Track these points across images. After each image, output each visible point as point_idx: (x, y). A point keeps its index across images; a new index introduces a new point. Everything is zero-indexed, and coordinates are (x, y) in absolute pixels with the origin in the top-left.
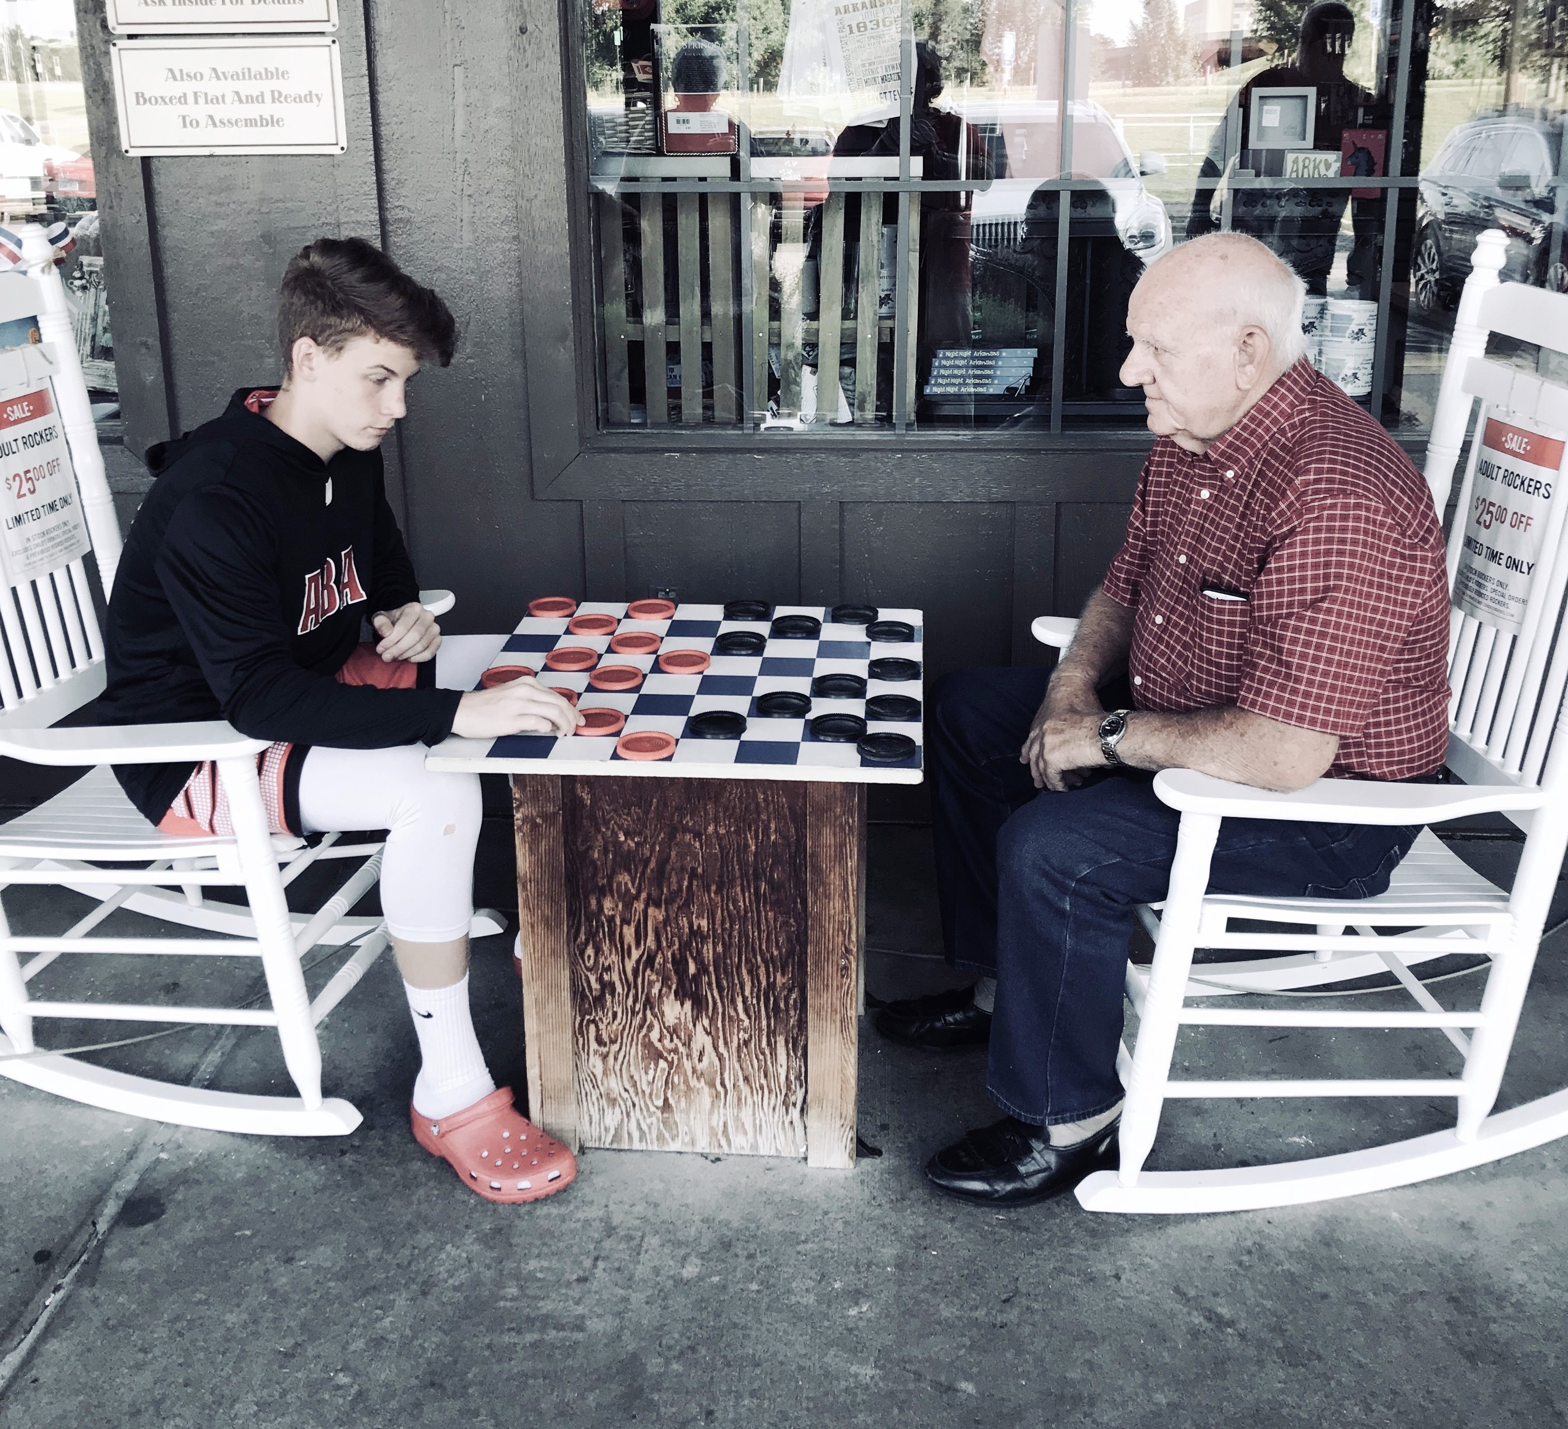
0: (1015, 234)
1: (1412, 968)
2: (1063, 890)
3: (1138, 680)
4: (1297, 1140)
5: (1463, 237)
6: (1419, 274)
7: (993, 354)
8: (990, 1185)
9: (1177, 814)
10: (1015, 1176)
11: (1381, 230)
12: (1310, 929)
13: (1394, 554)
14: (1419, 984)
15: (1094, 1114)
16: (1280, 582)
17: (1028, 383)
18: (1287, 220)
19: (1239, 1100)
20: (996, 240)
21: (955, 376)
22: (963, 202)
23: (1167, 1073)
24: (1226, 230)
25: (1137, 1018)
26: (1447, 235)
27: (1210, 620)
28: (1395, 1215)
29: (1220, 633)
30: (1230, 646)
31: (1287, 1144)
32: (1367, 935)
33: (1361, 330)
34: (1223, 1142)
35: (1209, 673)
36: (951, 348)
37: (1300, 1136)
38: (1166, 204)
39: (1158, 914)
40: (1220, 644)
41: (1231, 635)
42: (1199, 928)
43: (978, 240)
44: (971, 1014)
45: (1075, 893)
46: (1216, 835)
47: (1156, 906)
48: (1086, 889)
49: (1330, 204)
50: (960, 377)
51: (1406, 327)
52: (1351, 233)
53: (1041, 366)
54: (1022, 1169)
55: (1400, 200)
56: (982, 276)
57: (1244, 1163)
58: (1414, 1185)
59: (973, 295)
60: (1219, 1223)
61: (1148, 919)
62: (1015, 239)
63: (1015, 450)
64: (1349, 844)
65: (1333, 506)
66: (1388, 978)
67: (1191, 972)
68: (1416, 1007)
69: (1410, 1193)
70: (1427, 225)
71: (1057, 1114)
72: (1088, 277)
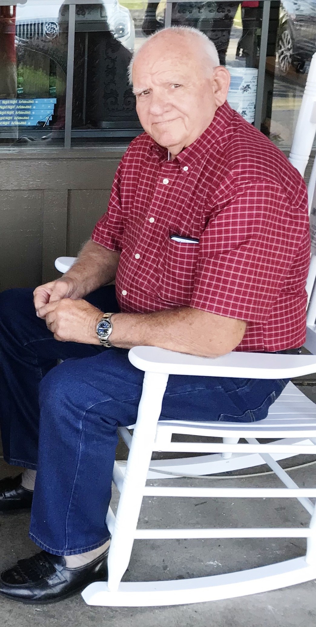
0: (42, 30)
1: (279, 462)
2: (78, 417)
3: (124, 293)
4: (212, 563)
5: (308, 29)
6: (280, 51)
7: (30, 102)
8: (33, 592)
9: (143, 373)
10: (46, 586)
11: (260, 25)
12: (219, 440)
13: (286, 215)
14: (283, 471)
15: (93, 548)
16: (220, 232)
17: (51, 119)
18: (205, 21)
19: (178, 540)
20: (31, 34)
21: (8, 115)
22: (12, 12)
23: (136, 525)
24: (168, 28)
25: (119, 493)
26: (298, 28)
27: (176, 255)
28: (270, 607)
29: (182, 263)
30: (188, 270)
31: (206, 566)
32: (253, 443)
33: (248, 86)
34: (168, 564)
35: (174, 286)
36: (5, 98)
37: (214, 561)
38: (130, 11)
39: (131, 432)
40: (181, 269)
41: (188, 264)
42: (155, 440)
43: (20, 34)
44: (20, 491)
45: (86, 419)
46: (166, 385)
47: (130, 427)
48: (92, 416)
49: (229, 11)
50: (11, 115)
51: (273, 83)
52: (240, 27)
53: (59, 107)
54: (51, 582)
55: (271, 8)
56: (23, 56)
57: (181, 577)
58: (280, 589)
59: (18, 67)
60: (166, 613)
61: (125, 435)
62: (42, 34)
63: (44, 159)
64: (246, 389)
65: (253, 188)
66: (265, 468)
67: (151, 465)
68: (281, 485)
69: (279, 593)
70: (286, 22)
71: (71, 549)
72: (86, 56)
